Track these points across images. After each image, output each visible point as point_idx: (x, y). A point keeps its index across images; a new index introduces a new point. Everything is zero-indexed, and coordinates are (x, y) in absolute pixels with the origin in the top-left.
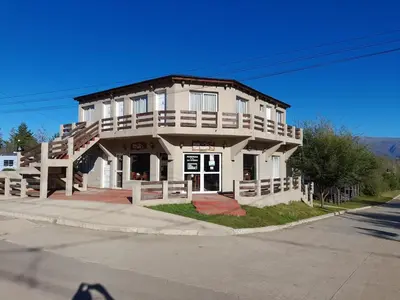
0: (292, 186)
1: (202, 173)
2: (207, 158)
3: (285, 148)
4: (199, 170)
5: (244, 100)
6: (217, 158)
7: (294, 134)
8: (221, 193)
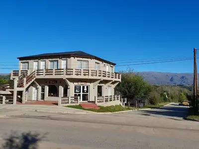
0: (116, 99)
1: (81, 93)
2: (83, 87)
3: (114, 83)
4: (80, 92)
5: (98, 63)
6: (87, 87)
7: (117, 77)
8: (89, 102)
